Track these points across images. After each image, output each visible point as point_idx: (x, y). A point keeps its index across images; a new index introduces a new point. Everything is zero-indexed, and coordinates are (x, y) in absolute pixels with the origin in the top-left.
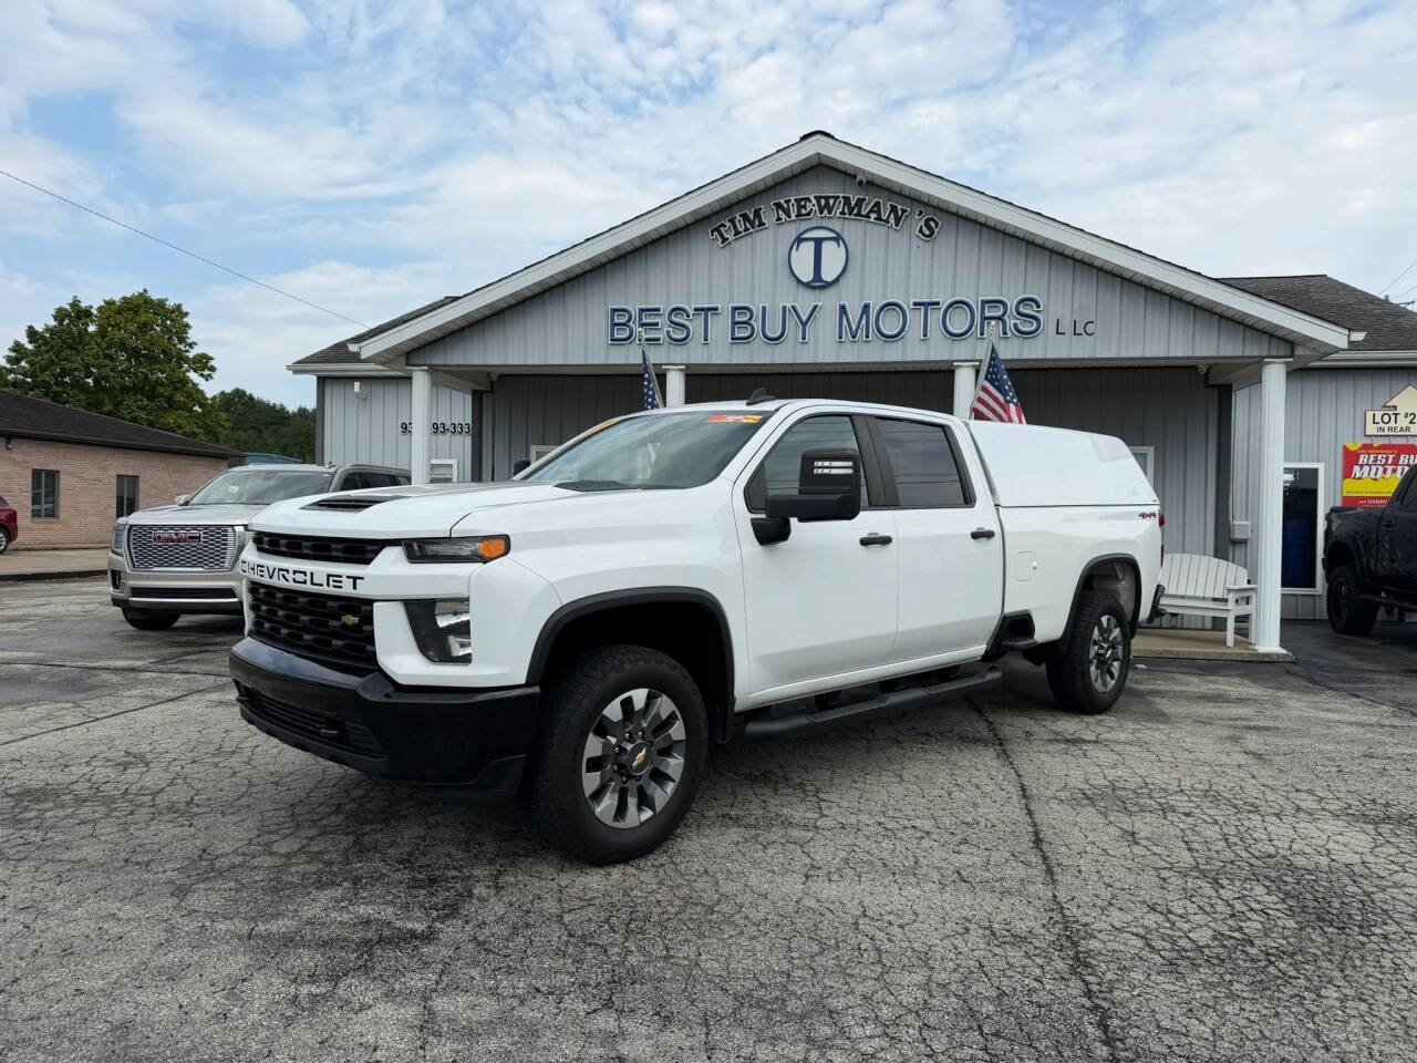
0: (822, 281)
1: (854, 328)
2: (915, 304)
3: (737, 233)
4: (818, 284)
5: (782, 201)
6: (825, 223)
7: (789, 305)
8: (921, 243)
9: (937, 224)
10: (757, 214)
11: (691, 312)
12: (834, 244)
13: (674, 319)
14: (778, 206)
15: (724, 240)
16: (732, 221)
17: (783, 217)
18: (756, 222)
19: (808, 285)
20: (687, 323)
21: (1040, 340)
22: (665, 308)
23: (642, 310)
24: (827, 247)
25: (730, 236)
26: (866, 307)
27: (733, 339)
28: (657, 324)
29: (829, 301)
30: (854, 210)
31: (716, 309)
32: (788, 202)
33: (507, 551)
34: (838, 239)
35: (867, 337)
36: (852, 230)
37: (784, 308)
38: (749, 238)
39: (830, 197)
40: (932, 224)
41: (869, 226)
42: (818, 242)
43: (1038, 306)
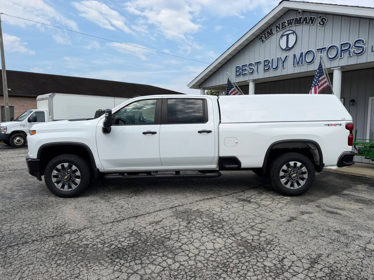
0: (289, 47)
1: (298, 61)
2: (317, 50)
3: (266, 38)
4: (288, 49)
5: (278, 25)
6: (290, 29)
7: (279, 57)
8: (320, 28)
9: (325, 20)
10: (271, 30)
11: (254, 64)
12: (292, 35)
13: (250, 67)
14: (277, 27)
15: (263, 41)
16: (265, 35)
17: (278, 29)
18: (271, 33)
19: (285, 50)
20: (253, 68)
21: (365, 55)
22: (248, 64)
23: (243, 66)
24: (290, 36)
25: (264, 40)
26: (302, 54)
27: (264, 70)
28: (246, 69)
29: (291, 54)
30: (298, 22)
31: (260, 62)
32: (279, 25)
33: (35, 133)
34: (294, 33)
35: (302, 63)
36: (298, 29)
37: (278, 58)
38: (269, 39)
39: (291, 20)
40: (324, 20)
41: (304, 26)
42: (288, 35)
43: (363, 42)
